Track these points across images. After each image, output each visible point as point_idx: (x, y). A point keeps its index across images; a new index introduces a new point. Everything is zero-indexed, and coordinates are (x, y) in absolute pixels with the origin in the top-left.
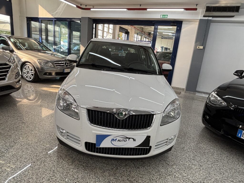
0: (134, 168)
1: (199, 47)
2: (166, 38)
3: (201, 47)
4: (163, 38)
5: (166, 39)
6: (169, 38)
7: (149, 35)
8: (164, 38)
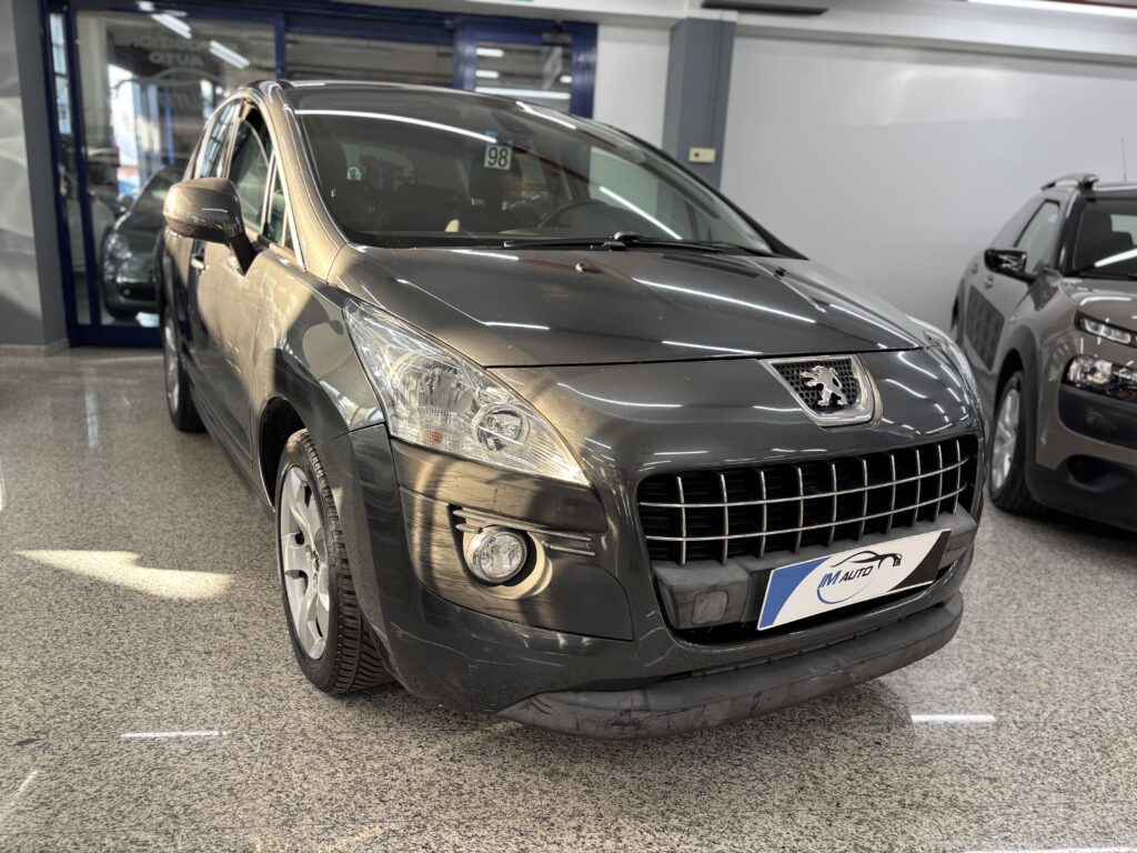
0: (868, 749)
1: (697, 155)
3: (707, 155)
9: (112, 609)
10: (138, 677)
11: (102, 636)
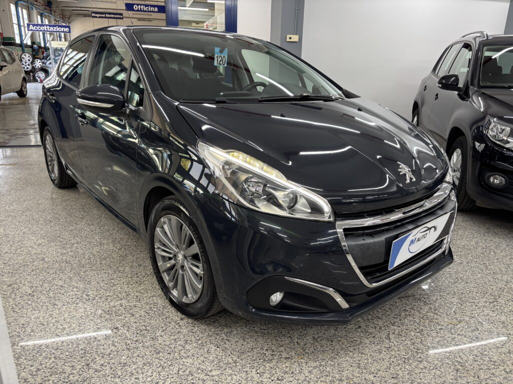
1: (290, 38)
2: (104, 16)
3: (295, 38)
4: (96, 17)
5: (106, 17)
6: (113, 16)
7: (47, 7)
8: (98, 15)
9: (50, 307)
10: (82, 349)
11: (51, 325)
